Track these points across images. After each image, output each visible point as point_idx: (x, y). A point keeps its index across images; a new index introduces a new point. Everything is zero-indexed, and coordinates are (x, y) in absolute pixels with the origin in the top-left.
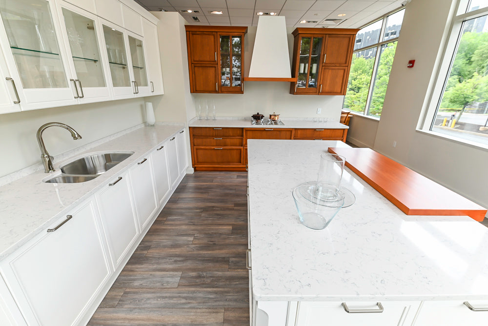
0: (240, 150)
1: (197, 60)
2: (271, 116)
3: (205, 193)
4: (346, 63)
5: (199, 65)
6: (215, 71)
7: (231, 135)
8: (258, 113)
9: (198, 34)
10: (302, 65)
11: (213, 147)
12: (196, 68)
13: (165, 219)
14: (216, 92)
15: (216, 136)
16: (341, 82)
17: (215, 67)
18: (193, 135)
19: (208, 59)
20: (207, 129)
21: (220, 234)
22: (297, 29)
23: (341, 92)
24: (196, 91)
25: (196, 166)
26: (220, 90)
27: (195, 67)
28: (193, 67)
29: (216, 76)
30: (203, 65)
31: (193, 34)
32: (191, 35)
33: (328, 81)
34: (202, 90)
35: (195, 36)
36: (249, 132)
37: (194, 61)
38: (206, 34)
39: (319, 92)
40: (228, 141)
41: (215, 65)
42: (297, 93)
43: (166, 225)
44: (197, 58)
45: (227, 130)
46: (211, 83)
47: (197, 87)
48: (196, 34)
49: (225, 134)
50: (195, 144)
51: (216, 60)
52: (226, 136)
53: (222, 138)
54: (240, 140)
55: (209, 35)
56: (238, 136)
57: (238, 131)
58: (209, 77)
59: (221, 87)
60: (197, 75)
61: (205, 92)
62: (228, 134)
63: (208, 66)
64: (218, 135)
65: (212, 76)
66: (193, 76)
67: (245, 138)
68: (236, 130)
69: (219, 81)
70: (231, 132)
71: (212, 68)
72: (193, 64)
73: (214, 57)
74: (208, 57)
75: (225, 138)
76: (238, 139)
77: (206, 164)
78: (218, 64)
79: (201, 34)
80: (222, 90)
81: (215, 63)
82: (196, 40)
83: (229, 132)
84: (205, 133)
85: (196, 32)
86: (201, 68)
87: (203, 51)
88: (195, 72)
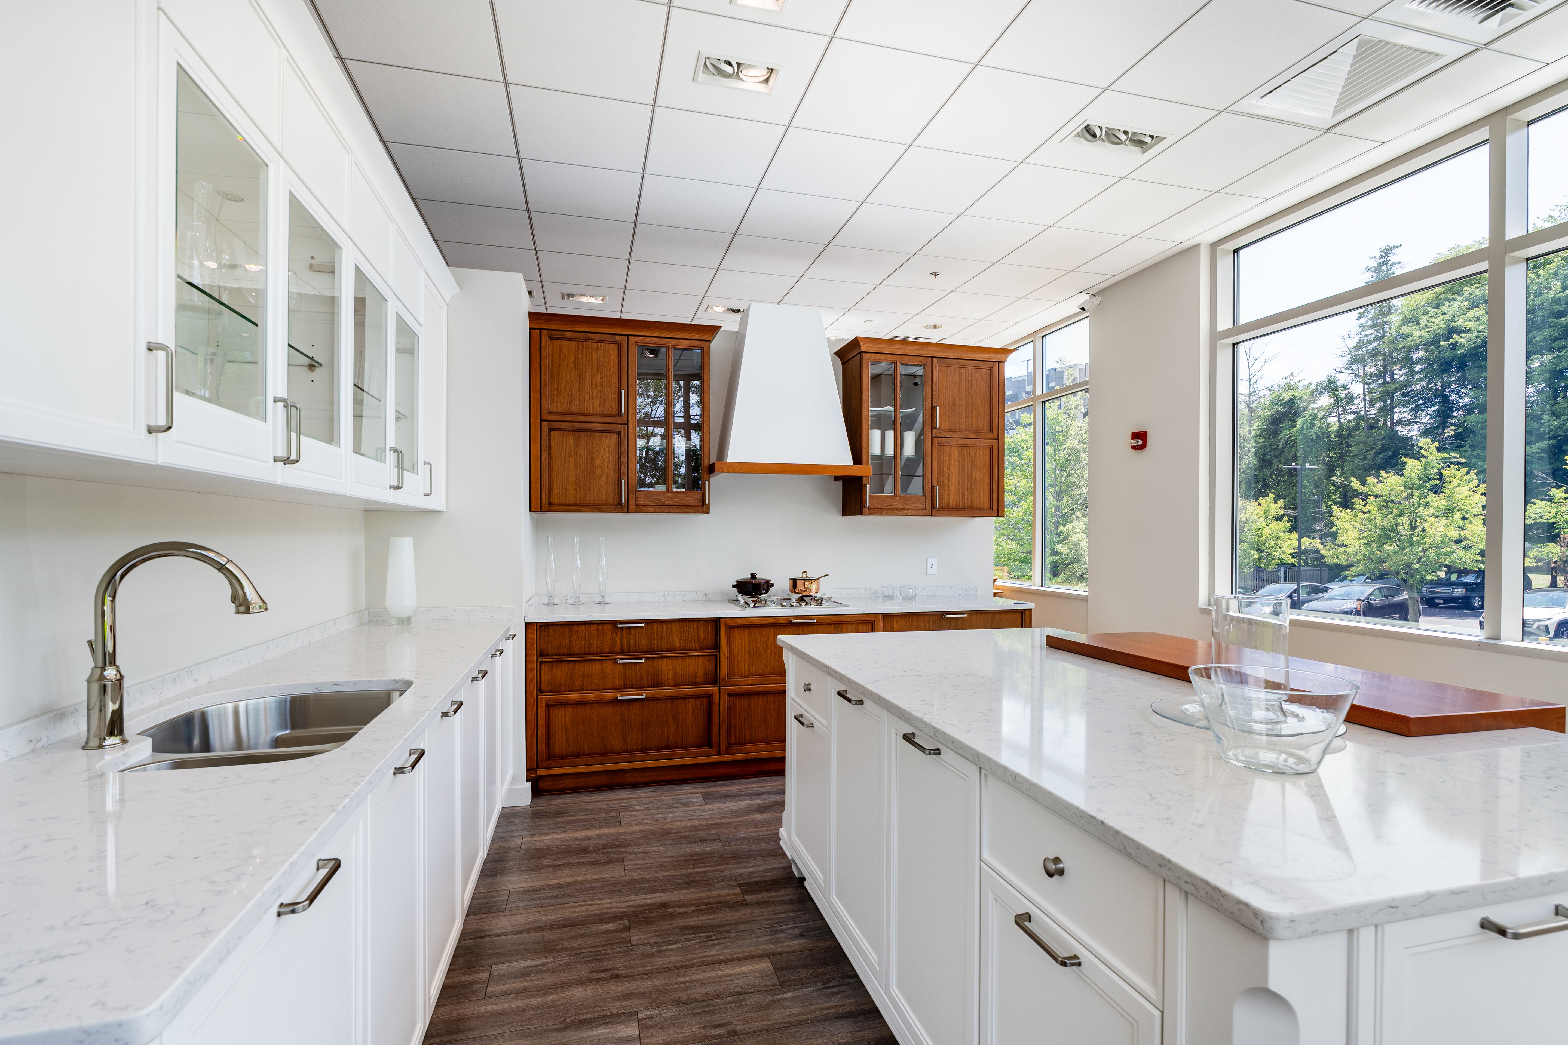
0: (710, 696)
1: (561, 410)
2: (794, 581)
3: (608, 862)
4: (991, 430)
5: (565, 426)
6: (619, 443)
7: (678, 645)
8: (753, 576)
9: (570, 339)
10: (876, 435)
11: (610, 695)
12: (554, 435)
13: (483, 976)
14: (618, 507)
15: (622, 652)
16: (988, 480)
17: (619, 433)
18: (541, 654)
19: (597, 410)
20: (595, 627)
21: (738, 994)
22: (855, 343)
23: (991, 508)
24: (551, 504)
25: (540, 772)
26: (632, 502)
27: (551, 430)
28: (544, 429)
29: (619, 459)
30: (577, 426)
31: (551, 338)
32: (545, 340)
33: (954, 479)
34: (572, 502)
35: (557, 343)
36: (737, 634)
37: (550, 413)
38: (593, 341)
39: (933, 506)
40: (667, 667)
41: (619, 427)
42: (873, 512)
43: (494, 996)
44: (559, 406)
45: (662, 628)
46: (604, 478)
47: (555, 492)
48: (561, 339)
49: (656, 643)
50: (544, 687)
51: (623, 411)
52: (659, 649)
53: (646, 658)
54: (708, 661)
55: (602, 342)
56: (701, 649)
57: (702, 631)
58: (599, 463)
59: (636, 493)
60: (557, 455)
61: (583, 509)
62: (666, 641)
63: (596, 428)
64: (632, 649)
65: (609, 457)
66: (543, 458)
67: (726, 653)
68: (696, 629)
69: (630, 475)
70: (677, 636)
71: (608, 434)
72: (546, 423)
73: (615, 403)
74: (597, 403)
75: (654, 658)
76: (700, 658)
77: (580, 760)
78: (627, 424)
79: (577, 340)
80: (638, 503)
81: (618, 420)
82: (562, 355)
83: (669, 636)
84: (583, 643)
85: (563, 332)
86: (571, 433)
87: (581, 385)
88: (549, 447)
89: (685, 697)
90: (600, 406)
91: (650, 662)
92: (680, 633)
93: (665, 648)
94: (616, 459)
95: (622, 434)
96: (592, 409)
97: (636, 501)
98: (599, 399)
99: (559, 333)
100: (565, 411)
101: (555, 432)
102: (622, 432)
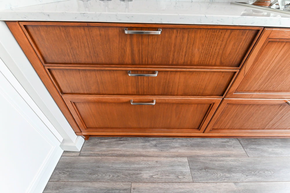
11: (125, 99)
25: (84, 134)
45: (183, 38)
49: (171, 56)
50: (64, 89)
52: (174, 63)
53: (159, 71)
54: (223, 77)
56: (222, 65)
57: (232, 43)
62: (184, 54)
64: (144, 60)
67: (247, 71)
68: (225, 41)
70: (199, 49)
75: (167, 71)
76: (216, 74)
77: (109, 130)
83: (190, 48)
84: (87, 51)
89: (189, 103)
91: (163, 75)
92: (203, 45)
93: (181, 61)
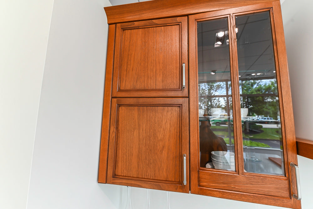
1: (128, 88)
5: (131, 101)
9: (138, 28)
12: (123, 110)
17: (180, 106)
19: (160, 86)
24: (115, 176)
27: (119, 106)
28: (115, 105)
30: (141, 101)
31: (124, 29)
32: (119, 31)
34: (134, 174)
35: (128, 32)
37: (120, 90)
38: (158, 26)
41: (180, 101)
44: (128, 84)
46: (165, 153)
47: (120, 164)
48: (131, 29)
51: (184, 84)
55: (165, 25)
58: (160, 136)
59: (199, 171)
60: (123, 129)
61: (143, 185)
63: (158, 103)
65: (170, 131)
66: (111, 131)
69: (192, 151)
71: (170, 108)
72: (115, 99)
73: (177, 78)
74: (160, 79)
78: (189, 97)
79: (143, 27)
80: (201, 184)
81: (179, 94)
82: (131, 42)
85: (133, 22)
86: (136, 108)
87: (146, 64)
88: (118, 121)
90: (163, 81)
94: (177, 132)
95: (183, 107)
96: (155, 85)
97: (199, 181)
98: (161, 75)
99: (130, 23)
100: (132, 88)
101: (123, 108)
102: (183, 105)
